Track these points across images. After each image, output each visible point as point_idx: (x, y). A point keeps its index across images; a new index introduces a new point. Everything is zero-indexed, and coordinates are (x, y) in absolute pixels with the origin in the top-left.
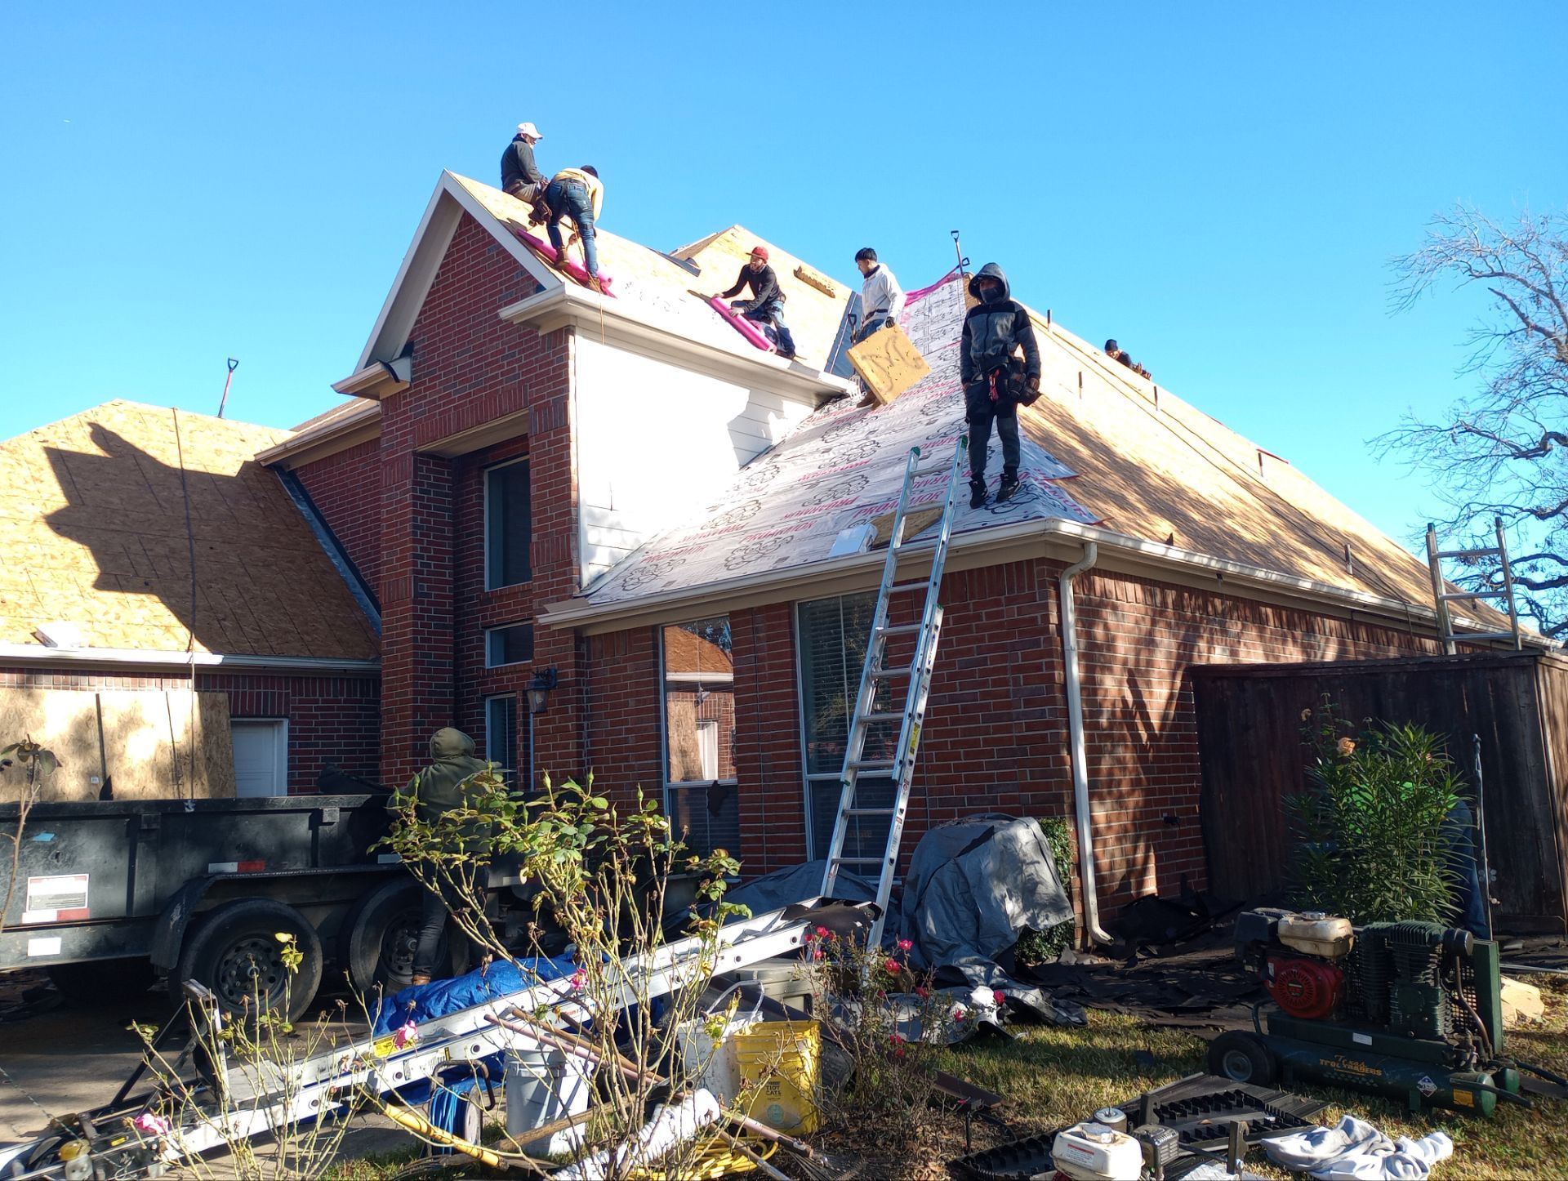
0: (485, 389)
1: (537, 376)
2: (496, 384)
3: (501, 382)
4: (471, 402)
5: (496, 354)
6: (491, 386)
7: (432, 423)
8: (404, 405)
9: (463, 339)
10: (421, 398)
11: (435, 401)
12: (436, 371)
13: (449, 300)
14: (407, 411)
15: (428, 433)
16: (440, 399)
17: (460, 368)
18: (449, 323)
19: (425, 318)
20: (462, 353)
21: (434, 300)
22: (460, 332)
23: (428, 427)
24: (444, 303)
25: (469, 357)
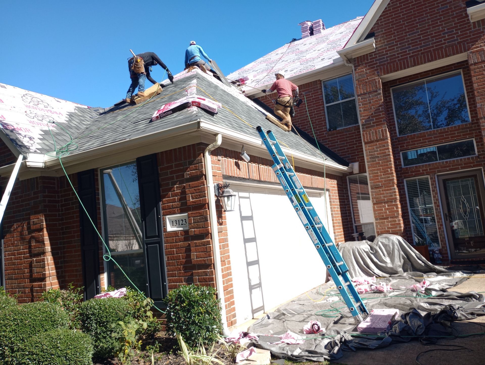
0: (433, 47)
1: (471, 39)
2: (441, 44)
3: (444, 43)
4: (422, 53)
5: (439, 32)
6: (436, 46)
7: (394, 64)
8: (371, 59)
9: (412, 28)
10: (384, 55)
11: (395, 55)
12: (393, 43)
13: (398, 13)
14: (373, 61)
15: (391, 69)
16: (398, 54)
17: (412, 40)
18: (400, 22)
19: (381, 22)
20: (412, 34)
21: (387, 14)
22: (409, 26)
23: (390, 66)
24: (395, 14)
25: (418, 35)
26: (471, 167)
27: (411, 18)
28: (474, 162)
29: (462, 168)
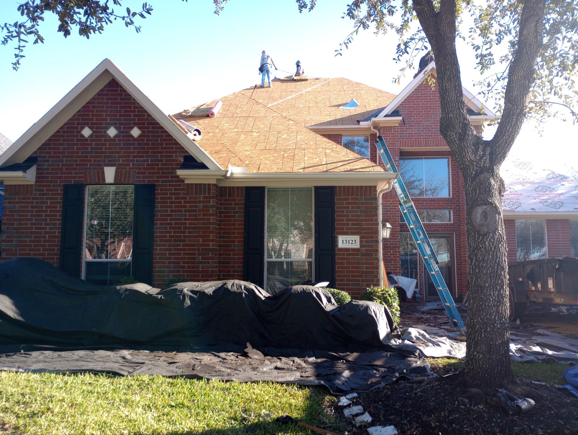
7: (411, 141)
8: (394, 131)
9: (428, 116)
10: (404, 131)
11: (412, 134)
12: (412, 124)
13: (419, 102)
14: (395, 134)
15: (408, 143)
16: (415, 133)
17: (426, 126)
18: (419, 109)
19: (405, 105)
20: (427, 121)
21: (411, 99)
22: (425, 114)
23: (408, 141)
24: (416, 102)
25: (431, 123)
26: (448, 231)
27: (428, 109)
28: (450, 228)
29: (442, 231)
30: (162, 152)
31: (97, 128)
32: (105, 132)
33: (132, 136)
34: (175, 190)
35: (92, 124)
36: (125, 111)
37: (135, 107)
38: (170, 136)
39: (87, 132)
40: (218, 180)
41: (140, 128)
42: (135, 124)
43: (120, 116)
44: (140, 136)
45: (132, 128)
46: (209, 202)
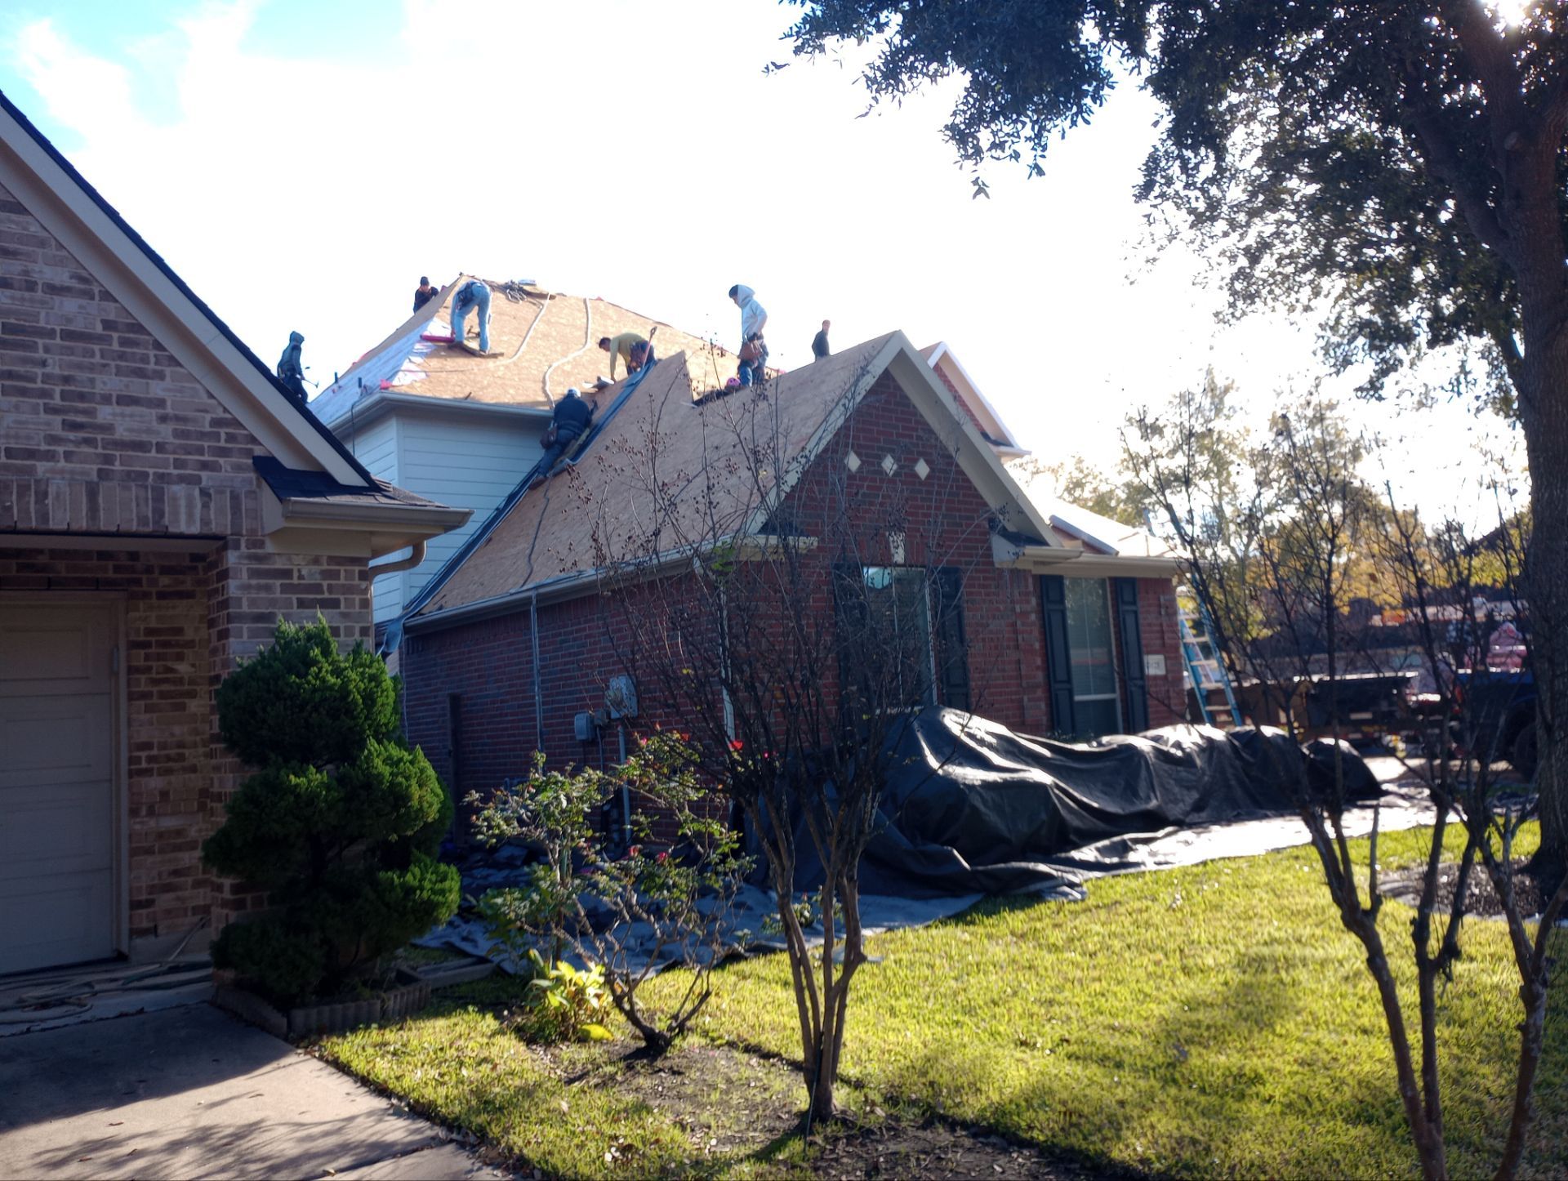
30: (959, 510)
31: (867, 455)
32: (879, 464)
33: (916, 476)
34: (985, 579)
35: (859, 446)
36: (904, 428)
37: (917, 422)
38: (968, 481)
39: (853, 462)
40: (1036, 563)
41: (928, 462)
42: (921, 454)
43: (898, 435)
44: (929, 477)
45: (916, 461)
46: (1028, 602)
